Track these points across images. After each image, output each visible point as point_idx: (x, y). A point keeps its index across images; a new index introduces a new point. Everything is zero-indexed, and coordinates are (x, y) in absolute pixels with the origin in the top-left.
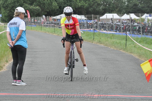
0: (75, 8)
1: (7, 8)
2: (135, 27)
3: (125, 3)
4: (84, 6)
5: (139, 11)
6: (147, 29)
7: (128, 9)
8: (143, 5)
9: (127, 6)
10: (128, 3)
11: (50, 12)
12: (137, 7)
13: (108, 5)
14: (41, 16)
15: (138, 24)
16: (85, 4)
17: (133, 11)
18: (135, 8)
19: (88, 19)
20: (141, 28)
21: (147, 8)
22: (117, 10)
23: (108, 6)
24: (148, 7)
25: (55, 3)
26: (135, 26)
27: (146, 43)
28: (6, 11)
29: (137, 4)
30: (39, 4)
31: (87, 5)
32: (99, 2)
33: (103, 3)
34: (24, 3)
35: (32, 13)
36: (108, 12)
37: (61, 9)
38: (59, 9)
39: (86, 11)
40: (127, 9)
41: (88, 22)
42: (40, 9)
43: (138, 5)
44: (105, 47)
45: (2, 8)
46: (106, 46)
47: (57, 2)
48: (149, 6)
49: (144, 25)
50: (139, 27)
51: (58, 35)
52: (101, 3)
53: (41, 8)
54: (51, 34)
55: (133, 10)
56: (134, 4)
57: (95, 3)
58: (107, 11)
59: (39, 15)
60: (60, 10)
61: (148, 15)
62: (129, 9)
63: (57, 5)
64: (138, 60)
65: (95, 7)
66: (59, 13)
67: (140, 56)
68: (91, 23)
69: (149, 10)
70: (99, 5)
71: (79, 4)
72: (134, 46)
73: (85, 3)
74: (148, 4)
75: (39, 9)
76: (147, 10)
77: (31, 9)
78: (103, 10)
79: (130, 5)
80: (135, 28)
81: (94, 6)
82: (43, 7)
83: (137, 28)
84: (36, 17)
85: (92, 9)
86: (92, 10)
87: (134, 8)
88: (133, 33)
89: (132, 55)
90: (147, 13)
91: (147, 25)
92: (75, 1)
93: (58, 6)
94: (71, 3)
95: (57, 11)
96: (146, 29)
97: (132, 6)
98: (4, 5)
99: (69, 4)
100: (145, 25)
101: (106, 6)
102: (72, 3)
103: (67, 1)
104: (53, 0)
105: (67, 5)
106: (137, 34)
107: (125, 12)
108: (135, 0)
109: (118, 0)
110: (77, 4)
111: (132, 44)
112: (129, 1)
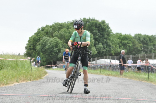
1: (46, 53)
25: (93, 48)
28: (44, 56)
32: (139, 48)
33: (144, 49)
34: (62, 47)
37: (99, 54)
45: (40, 53)
47: (96, 47)
52: (141, 49)
57: (135, 48)
60: (99, 55)
63: (96, 50)
70: (139, 50)
71: (119, 49)
81: (134, 52)
92: (114, 47)
94: (110, 49)
95: (95, 56)
98: (43, 50)
99: (108, 49)
102: (112, 48)
103: (107, 46)
104: (92, 45)
105: (107, 50)
110: (117, 50)
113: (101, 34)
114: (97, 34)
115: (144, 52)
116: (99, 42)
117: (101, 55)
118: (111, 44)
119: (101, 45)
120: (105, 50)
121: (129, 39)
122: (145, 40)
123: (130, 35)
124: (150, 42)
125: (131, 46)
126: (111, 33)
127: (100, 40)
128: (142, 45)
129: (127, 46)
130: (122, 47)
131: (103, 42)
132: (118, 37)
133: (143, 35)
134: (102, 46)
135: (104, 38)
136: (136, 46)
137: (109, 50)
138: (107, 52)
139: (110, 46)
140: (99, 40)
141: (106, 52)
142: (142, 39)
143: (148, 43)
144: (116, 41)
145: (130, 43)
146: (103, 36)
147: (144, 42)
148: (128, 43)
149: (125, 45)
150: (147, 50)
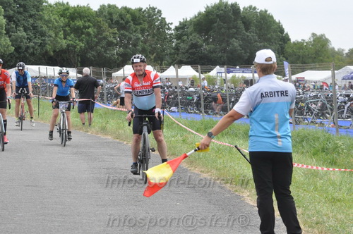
0: (54, 51)
2: (190, 96)
3: (171, 41)
4: (75, 47)
5: (203, 61)
7: (178, 54)
8: (213, 46)
9: (177, 48)
10: (179, 42)
12: (198, 49)
13: (132, 44)
16: (77, 41)
17: (190, 60)
18: (194, 54)
20: (202, 100)
22: (152, 57)
23: (131, 46)
25: (5, 40)
26: (190, 94)
29: (199, 44)
31: (82, 45)
32: (111, 39)
33: (121, 41)
37: (19, 53)
38: (15, 53)
39: (79, 59)
40: (176, 56)
43: (202, 46)
44: (115, 142)
46: (118, 140)
47: (10, 36)
48: (225, 49)
49: (209, 91)
50: (198, 97)
52: (115, 41)
55: (189, 57)
56: (192, 43)
57: (100, 40)
60: (17, 55)
61: (223, 69)
62: (180, 55)
63: (10, 43)
64: (186, 171)
65: (103, 50)
66: (16, 61)
69: (225, 58)
70: (110, 44)
71: (64, 41)
72: (184, 141)
73: (80, 41)
74: (224, 45)
76: (221, 57)
78: (120, 55)
79: (182, 45)
80: (191, 98)
81: (99, 48)
83: (195, 99)
85: (94, 53)
86: (95, 57)
87: (190, 54)
88: (186, 110)
90: (222, 65)
92: (53, 35)
93: (12, 45)
94: (44, 40)
95: (9, 58)
97: (187, 47)
99: (40, 41)
101: (126, 46)
102: (47, 39)
103: (35, 35)
105: (36, 43)
106: (195, 113)
107: (170, 61)
108: (193, 35)
109: (154, 34)
110: (59, 43)
111: (179, 135)
112: (179, 37)
113: (21, 6)
114: (10, 5)
115: (120, 47)
116: (17, 26)
117: (22, 54)
118: (45, 28)
119: (22, 33)
120: (32, 44)
121: (86, 17)
122: (122, 19)
123: (89, 8)
124: (137, 25)
125: (92, 32)
126: (44, 4)
127: (19, 21)
128: (115, 30)
129: (82, 33)
130: (73, 36)
131: (25, 24)
132: (61, 13)
133: (120, 8)
134: (24, 34)
135: (27, 14)
136: (104, 34)
137: (41, 43)
138: (37, 47)
139: (43, 34)
140: (16, 21)
141: (33, 48)
142: (115, 17)
143: (130, 26)
144: (57, 22)
145: (89, 27)
146: (26, 12)
147: (122, 24)
148: (85, 27)
149: (78, 31)
150: (128, 42)
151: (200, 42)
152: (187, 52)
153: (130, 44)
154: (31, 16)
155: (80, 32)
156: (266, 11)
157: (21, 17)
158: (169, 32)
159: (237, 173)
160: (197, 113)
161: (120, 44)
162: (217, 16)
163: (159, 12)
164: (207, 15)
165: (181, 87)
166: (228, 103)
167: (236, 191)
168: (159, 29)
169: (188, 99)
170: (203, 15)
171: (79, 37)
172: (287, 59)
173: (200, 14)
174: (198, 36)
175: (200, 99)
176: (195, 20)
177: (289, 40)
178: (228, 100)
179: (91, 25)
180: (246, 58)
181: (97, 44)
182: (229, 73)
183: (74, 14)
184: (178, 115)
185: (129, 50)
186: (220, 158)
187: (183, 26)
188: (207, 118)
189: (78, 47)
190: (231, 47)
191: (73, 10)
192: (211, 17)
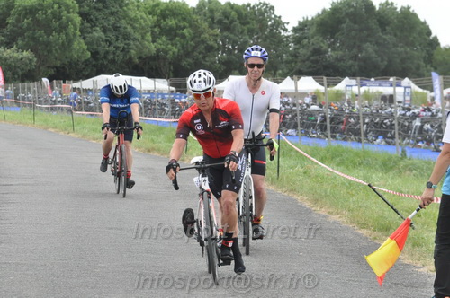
0: (140, 58)
2: (312, 116)
3: (287, 46)
4: (166, 53)
5: (327, 71)
6: (348, 122)
7: (296, 62)
8: (340, 53)
9: (295, 55)
10: (297, 46)
11: (63, 68)
12: (322, 56)
14: (37, 81)
15: (321, 106)
16: (170, 46)
17: (311, 70)
18: (317, 62)
19: (177, 91)
20: (328, 121)
21: (351, 62)
23: (236, 52)
24: (355, 58)
25: (79, 43)
26: (312, 114)
27: (341, 163)
29: (323, 49)
30: (32, 43)
31: (175, 50)
32: (211, 43)
33: (224, 44)
35: (10, 69)
36: (237, 72)
37: (96, 59)
38: (91, 60)
39: (172, 68)
40: (293, 65)
41: (177, 100)
42: (35, 59)
43: (326, 52)
47: (84, 38)
48: (357, 56)
49: (337, 110)
50: (322, 117)
51: (84, 136)
52: (216, 45)
53: (37, 55)
54: (62, 133)
55: (310, 66)
56: (314, 49)
57: (198, 44)
58: (235, 69)
59: (30, 76)
60: (94, 63)
61: (354, 82)
62: (299, 64)
63: (86, 47)
64: (309, 211)
65: (201, 56)
66: (92, 70)
67: (316, 201)
68: (186, 103)
69: (356, 67)
70: (210, 49)
71: (153, 46)
72: (305, 173)
73: (172, 45)
74: (355, 51)
75: (30, 60)
76: (351, 66)
77: (6, 59)
78: (223, 63)
79: (302, 51)
80: (313, 118)
81: (195, 54)
82: (46, 53)
83: (319, 119)
84: (23, 81)
85: (190, 60)
87: (312, 61)
88: (307, 133)
89: (295, 197)
90: (353, 76)
91: (347, 111)
92: (140, 38)
93: (88, 49)
94: (128, 44)
95: (83, 66)
96: (342, 122)
97: (309, 53)
99: (122, 45)
100: (342, 110)
101: (230, 52)
102: (132, 43)
103: (117, 37)
104: (75, 35)
105: (117, 48)
106: (318, 137)
107: (286, 71)
108: (315, 38)
109: (266, 37)
110: (147, 47)
111: (299, 166)
112: (298, 41)
115: (223, 52)
116: (95, 25)
117: (101, 61)
118: (129, 29)
119: (98, 34)
120: (112, 48)
121: (180, 14)
122: (227, 17)
123: (184, 4)
124: (244, 24)
125: (187, 34)
127: (97, 19)
128: (218, 31)
129: (176, 35)
130: (164, 38)
131: (106, 24)
132: (150, 9)
133: (223, 3)
134: (102, 35)
135: (107, 11)
136: (203, 36)
137: (124, 48)
138: (118, 53)
139: (127, 37)
140: (94, 19)
141: (114, 53)
142: (218, 15)
143: (235, 26)
144: (145, 21)
145: (185, 27)
146: (107, 8)
147: (225, 23)
148: (179, 28)
149: (171, 33)
150: (233, 47)
151: (324, 46)
152: (308, 60)
153: (235, 49)
154: (112, 14)
155: (173, 33)
156: (409, 8)
157: (99, 15)
158: (286, 34)
159: (376, 215)
160: (320, 138)
161: (223, 48)
162: (347, 14)
163: (272, 8)
164: (333, 13)
165: (300, 104)
166: (362, 124)
167: (375, 238)
168: (272, 30)
169: (309, 120)
170: (328, 13)
171: (171, 40)
172: (436, 69)
173: (324, 11)
174: (321, 39)
175: (325, 120)
176: (318, 19)
177: (439, 44)
178: (361, 121)
179: (187, 25)
180: (383, 67)
181: (195, 48)
182: (361, 86)
183: (165, 10)
184: (297, 140)
185: (234, 57)
186: (353, 195)
187: (303, 26)
188: (334, 143)
189: (171, 53)
190: (364, 53)
191: (164, 6)
192: (338, 15)
